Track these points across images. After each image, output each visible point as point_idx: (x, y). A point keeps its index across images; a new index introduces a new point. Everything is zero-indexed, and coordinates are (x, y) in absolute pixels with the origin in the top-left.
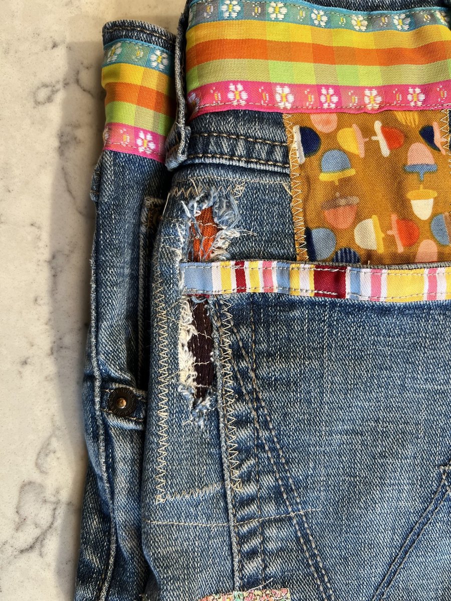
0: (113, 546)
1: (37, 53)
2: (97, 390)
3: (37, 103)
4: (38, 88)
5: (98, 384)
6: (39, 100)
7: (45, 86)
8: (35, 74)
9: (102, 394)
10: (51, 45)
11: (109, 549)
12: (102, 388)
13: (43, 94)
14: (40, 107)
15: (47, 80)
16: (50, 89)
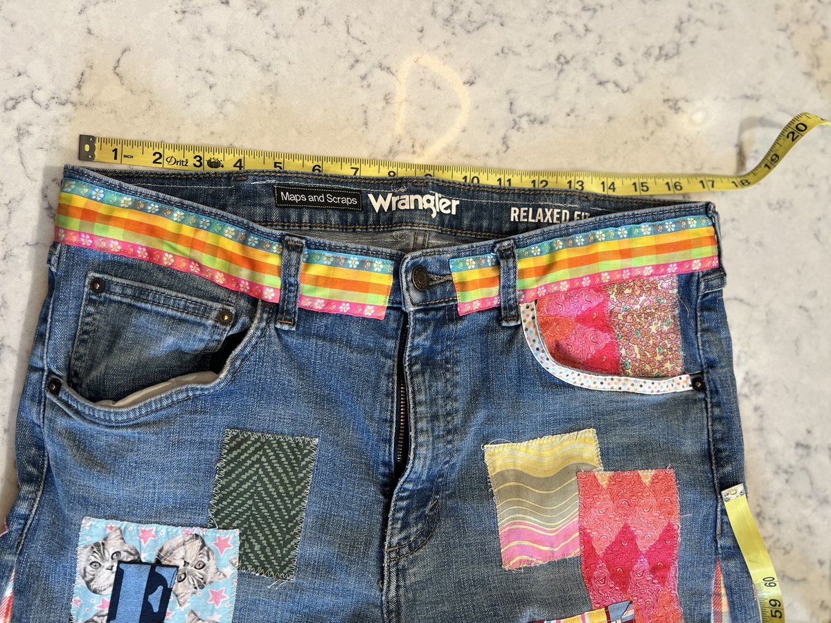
0: (46, 462)
1: (8, 79)
2: (45, 377)
3: (6, 109)
4: (8, 100)
5: (46, 374)
6: (8, 107)
7: (12, 99)
8: (6, 92)
9: (47, 379)
10: (17, 74)
11: (43, 464)
12: (48, 376)
13: (10, 104)
14: (8, 112)
15: (13, 96)
16: (14, 101)
